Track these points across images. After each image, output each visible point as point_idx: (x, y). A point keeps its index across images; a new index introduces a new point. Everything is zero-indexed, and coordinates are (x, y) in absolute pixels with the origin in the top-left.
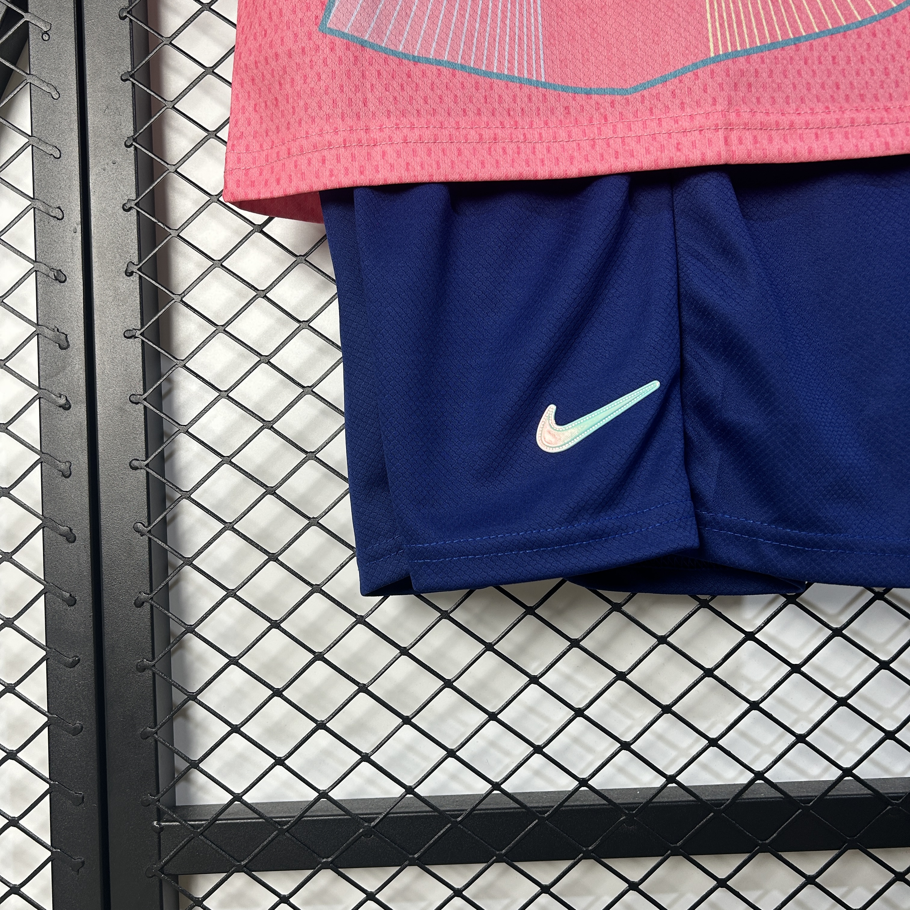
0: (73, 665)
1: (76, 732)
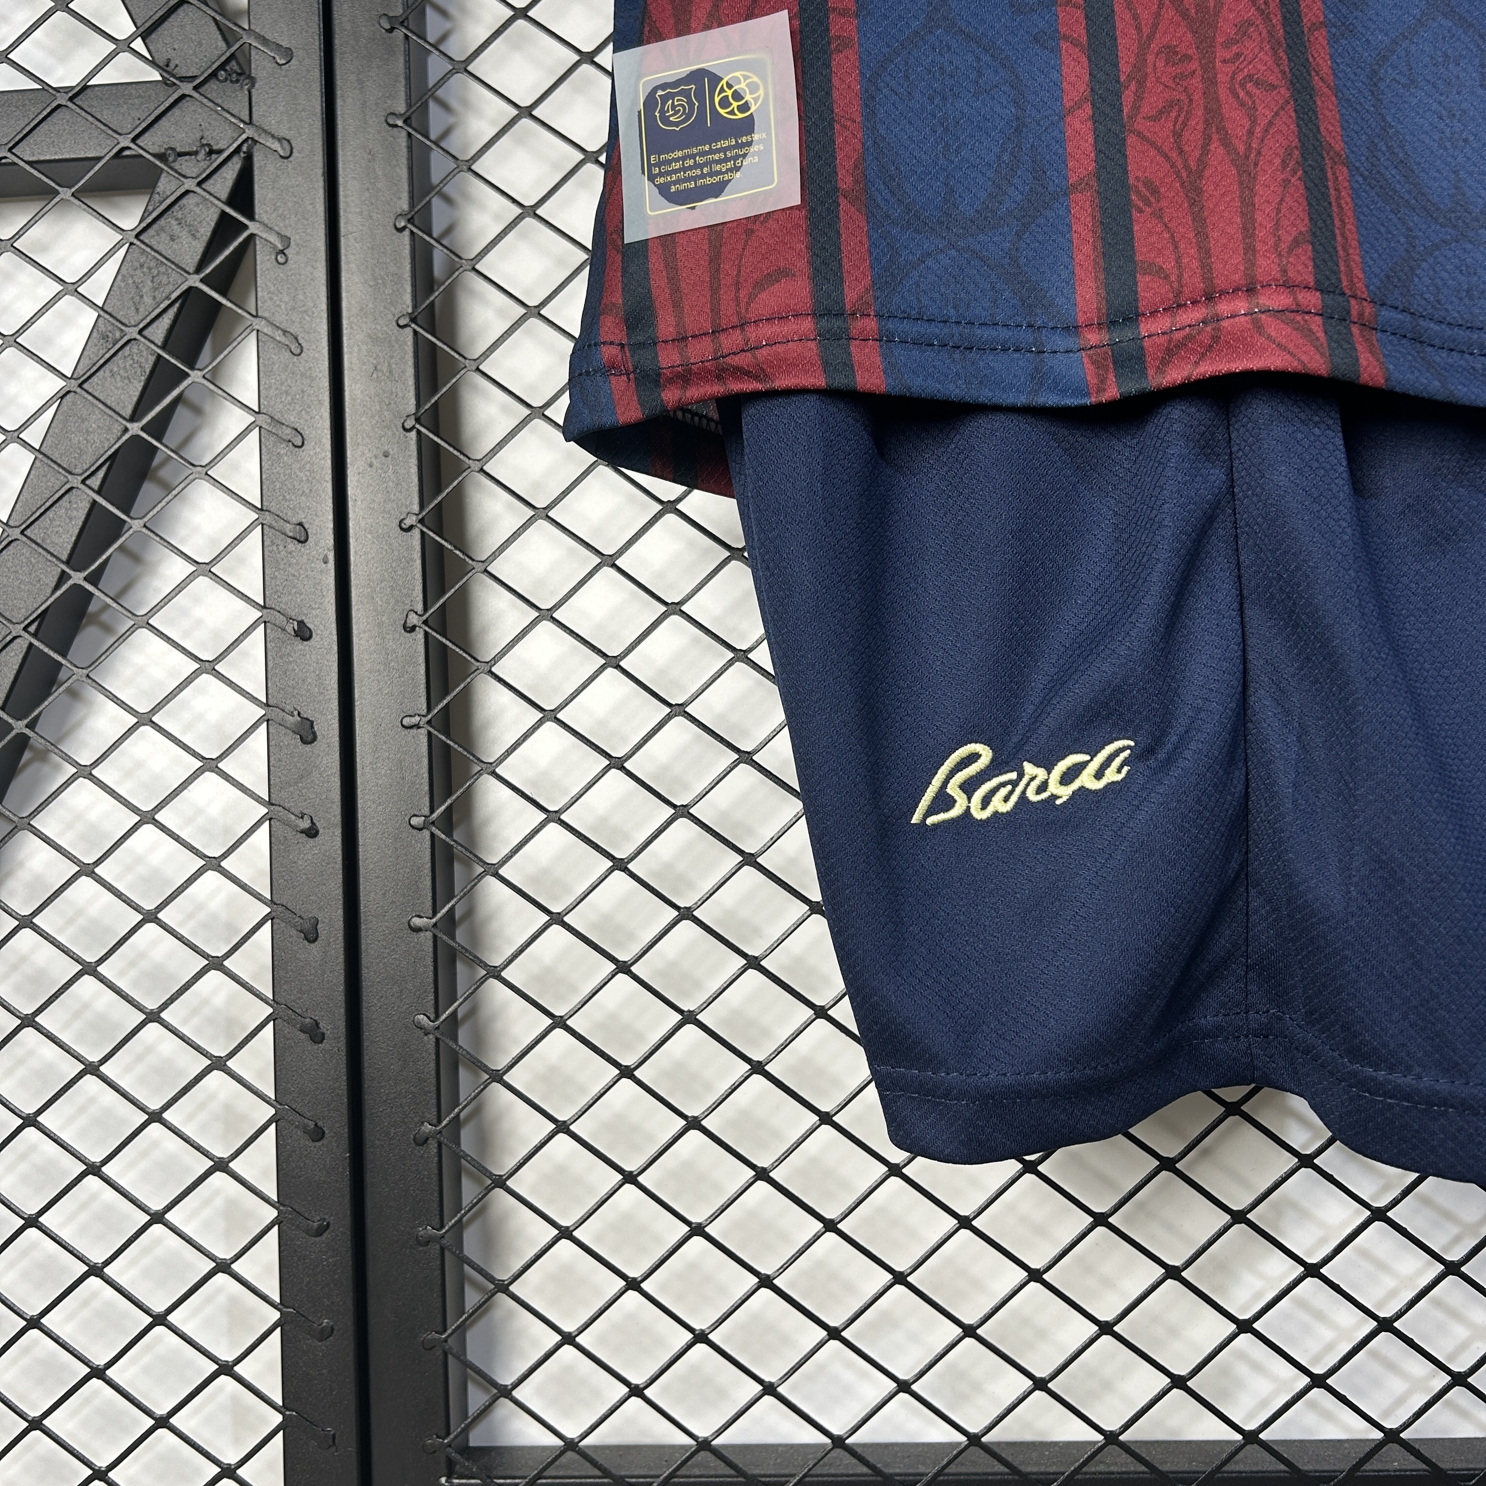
0: (320, 1231)
1: (325, 1334)
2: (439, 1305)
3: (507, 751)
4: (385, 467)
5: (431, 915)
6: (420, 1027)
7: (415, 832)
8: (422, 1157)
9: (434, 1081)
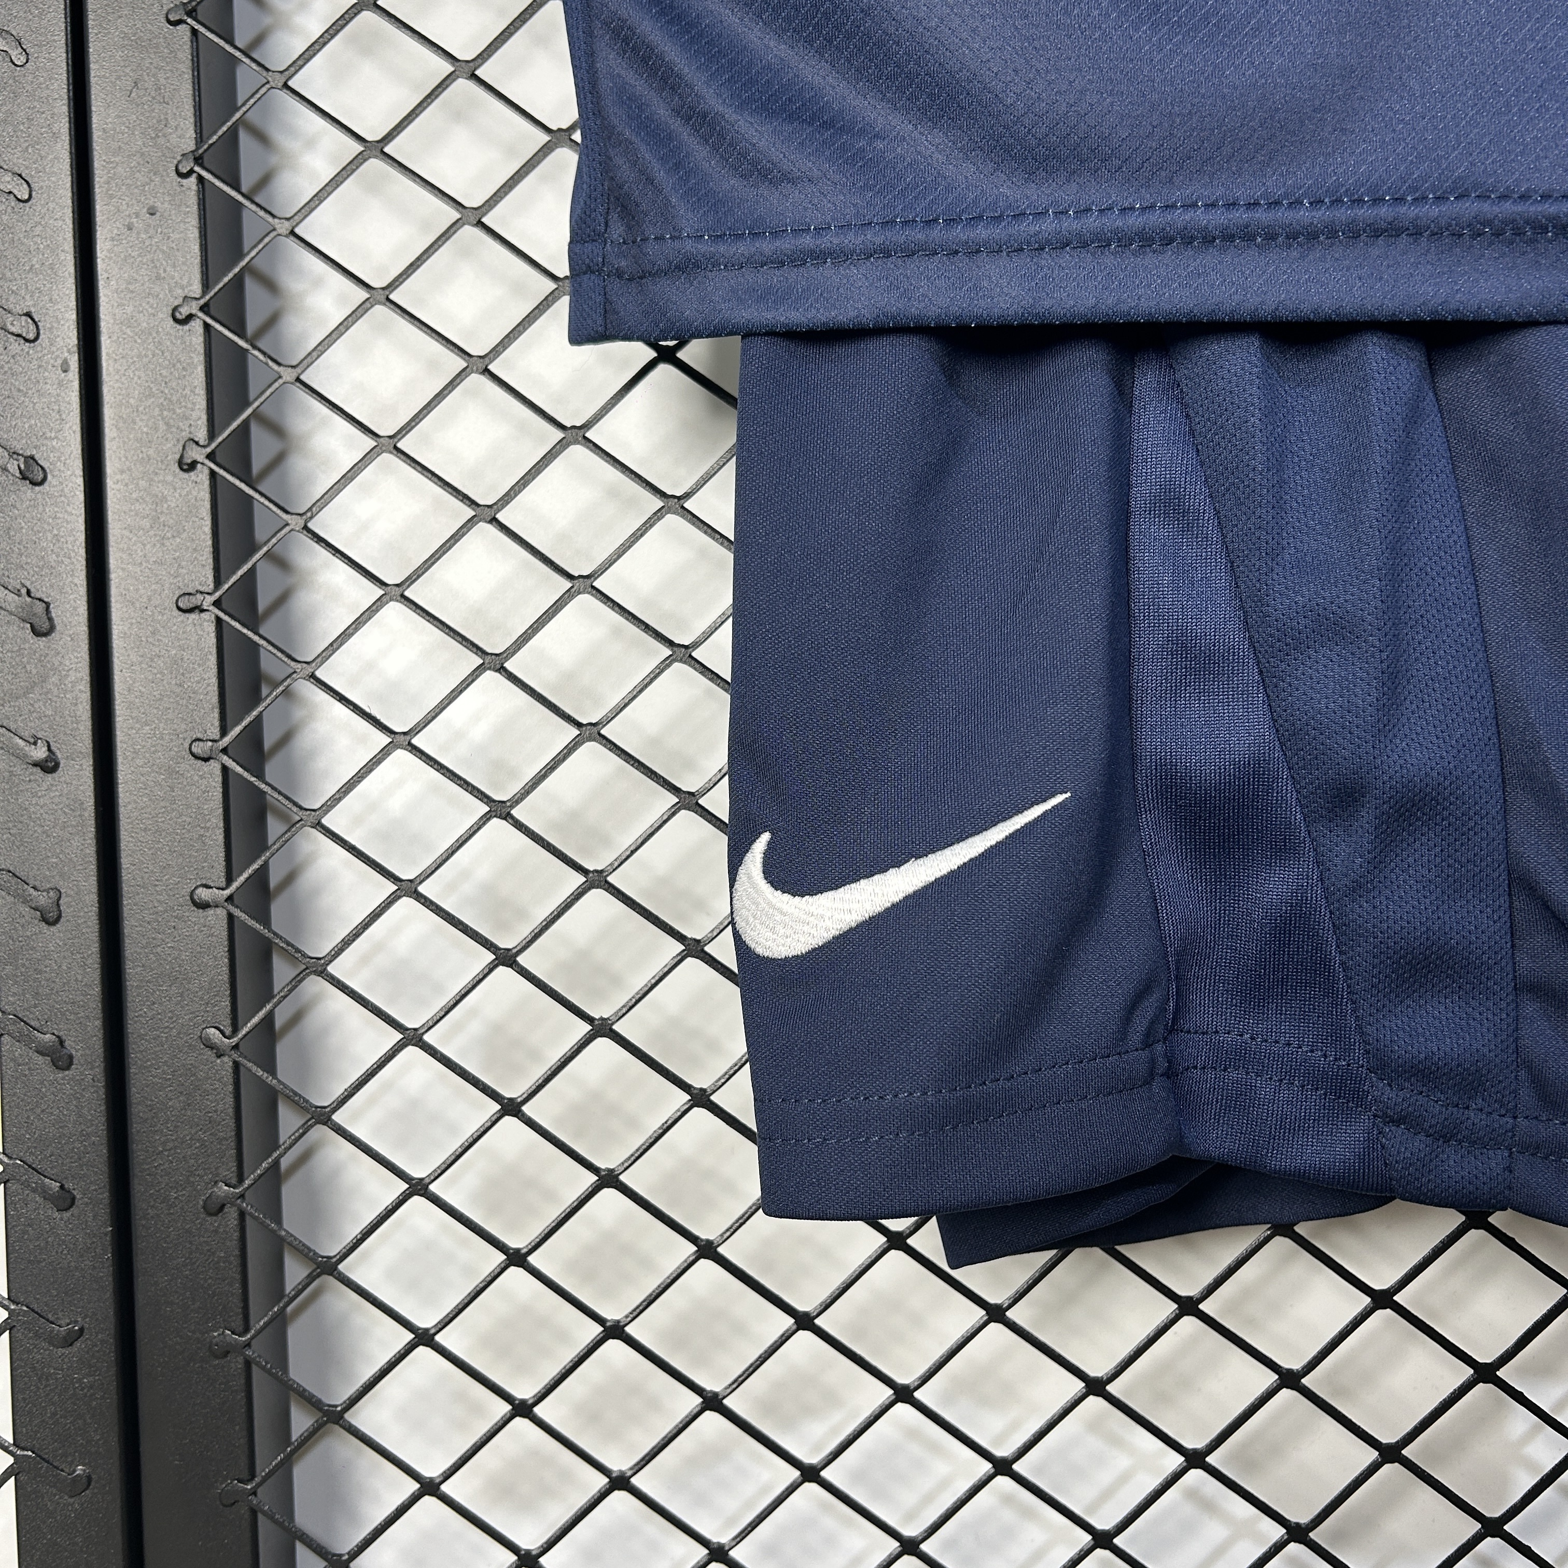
2: (243, 1441)
3: (331, 645)
4: (152, 231)
5: (223, 885)
6: (210, 1046)
7: (200, 762)
8: (216, 1231)
9: (232, 1123)
